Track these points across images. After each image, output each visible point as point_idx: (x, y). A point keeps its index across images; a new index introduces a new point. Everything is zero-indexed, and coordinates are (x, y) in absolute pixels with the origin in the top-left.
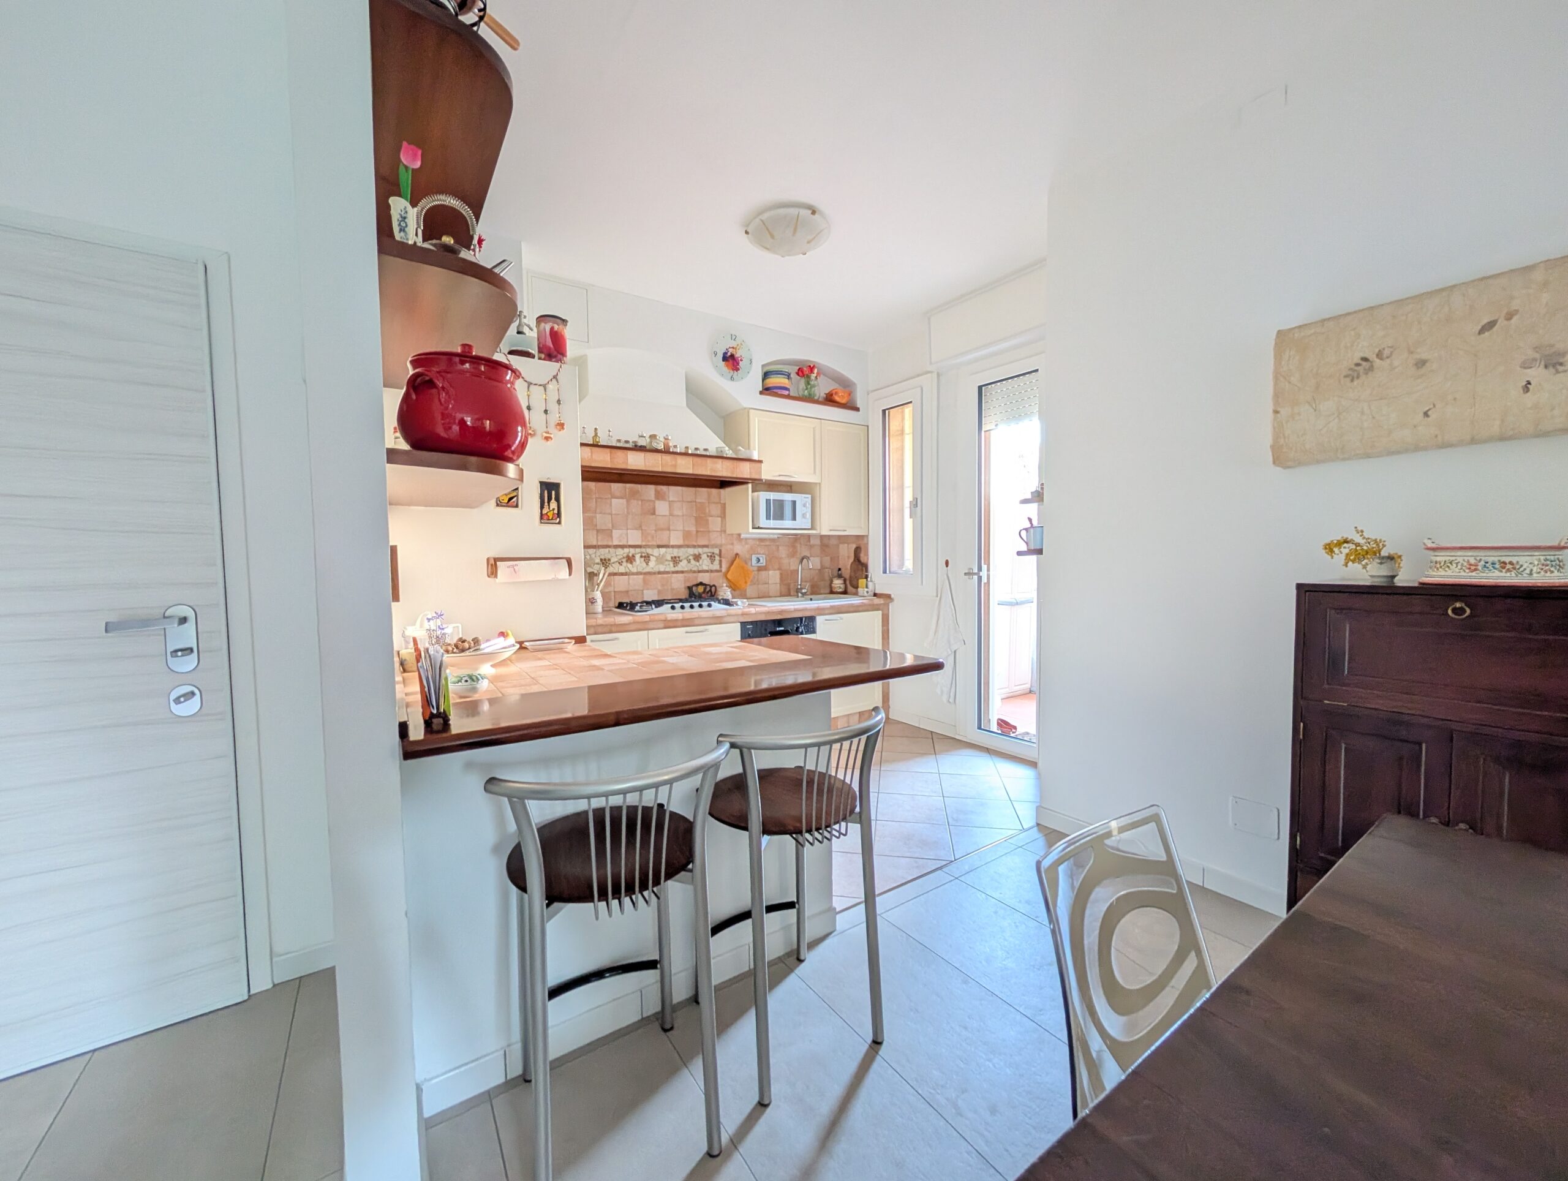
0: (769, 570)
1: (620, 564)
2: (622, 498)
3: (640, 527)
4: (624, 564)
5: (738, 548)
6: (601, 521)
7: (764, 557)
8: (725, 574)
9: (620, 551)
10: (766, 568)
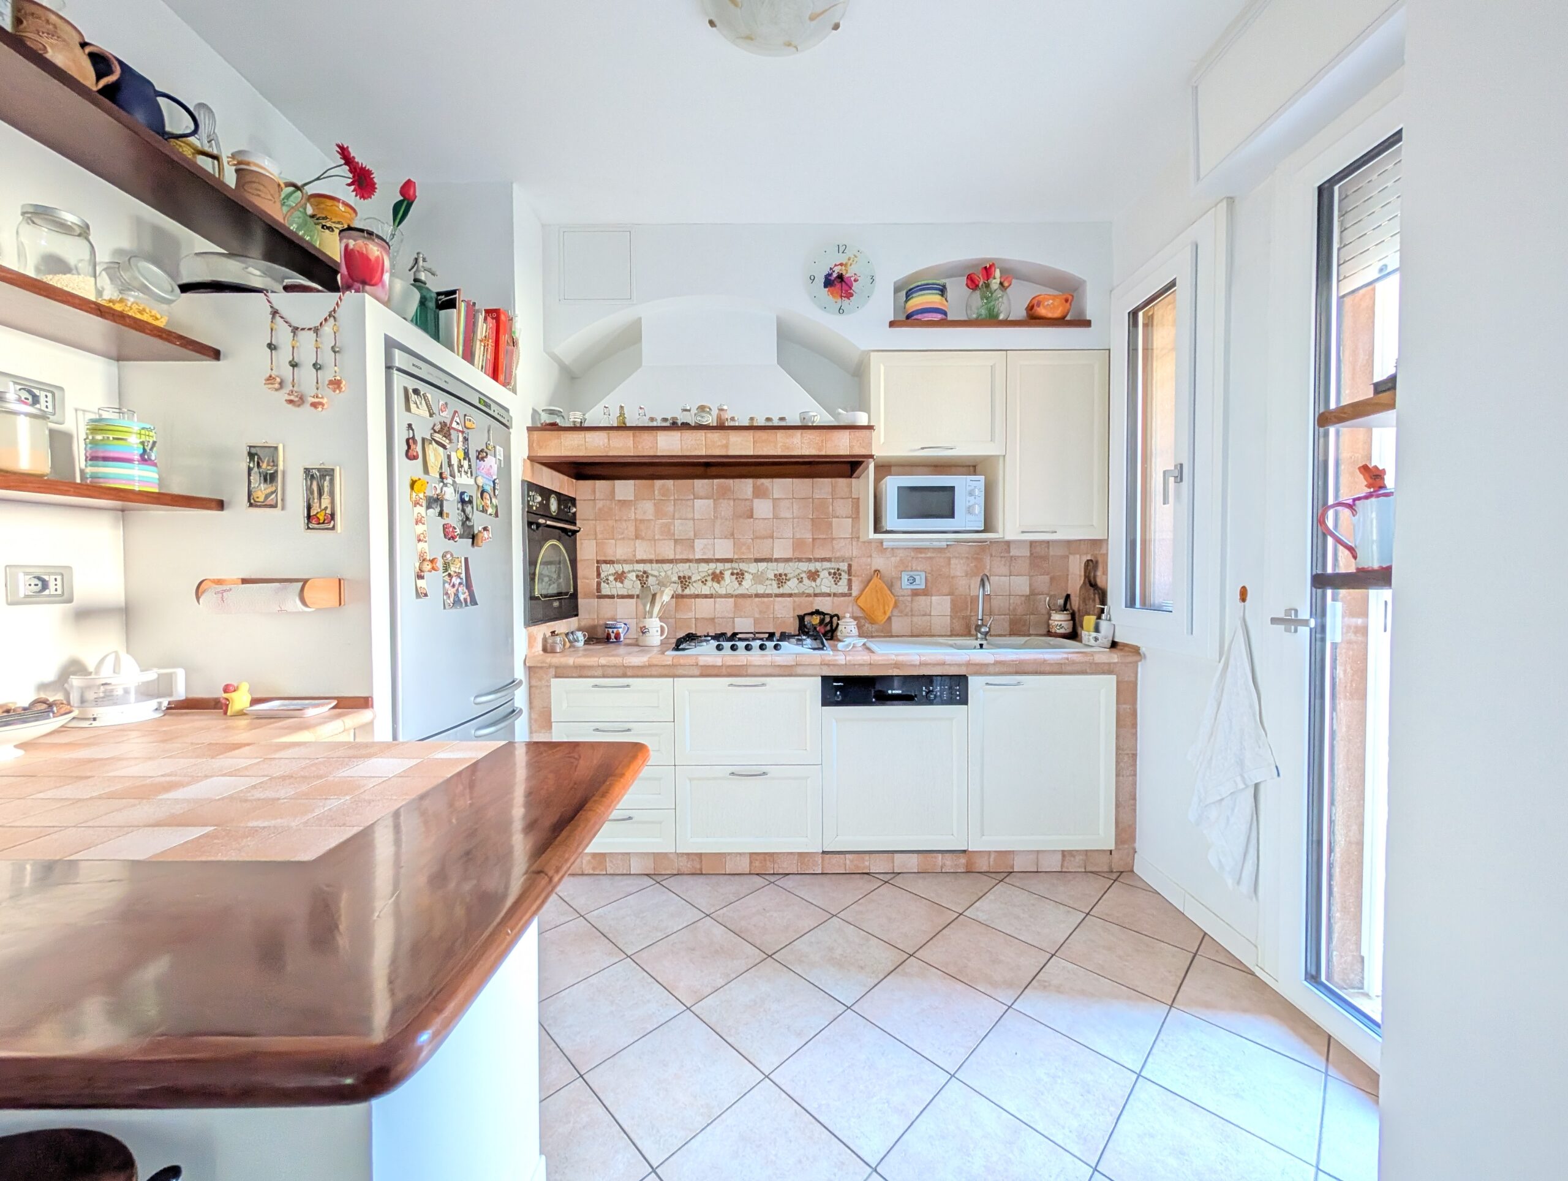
0: (932, 596)
3: (732, 536)
5: (879, 562)
6: (680, 528)
7: (923, 575)
8: (857, 598)
9: (704, 567)
10: (925, 592)
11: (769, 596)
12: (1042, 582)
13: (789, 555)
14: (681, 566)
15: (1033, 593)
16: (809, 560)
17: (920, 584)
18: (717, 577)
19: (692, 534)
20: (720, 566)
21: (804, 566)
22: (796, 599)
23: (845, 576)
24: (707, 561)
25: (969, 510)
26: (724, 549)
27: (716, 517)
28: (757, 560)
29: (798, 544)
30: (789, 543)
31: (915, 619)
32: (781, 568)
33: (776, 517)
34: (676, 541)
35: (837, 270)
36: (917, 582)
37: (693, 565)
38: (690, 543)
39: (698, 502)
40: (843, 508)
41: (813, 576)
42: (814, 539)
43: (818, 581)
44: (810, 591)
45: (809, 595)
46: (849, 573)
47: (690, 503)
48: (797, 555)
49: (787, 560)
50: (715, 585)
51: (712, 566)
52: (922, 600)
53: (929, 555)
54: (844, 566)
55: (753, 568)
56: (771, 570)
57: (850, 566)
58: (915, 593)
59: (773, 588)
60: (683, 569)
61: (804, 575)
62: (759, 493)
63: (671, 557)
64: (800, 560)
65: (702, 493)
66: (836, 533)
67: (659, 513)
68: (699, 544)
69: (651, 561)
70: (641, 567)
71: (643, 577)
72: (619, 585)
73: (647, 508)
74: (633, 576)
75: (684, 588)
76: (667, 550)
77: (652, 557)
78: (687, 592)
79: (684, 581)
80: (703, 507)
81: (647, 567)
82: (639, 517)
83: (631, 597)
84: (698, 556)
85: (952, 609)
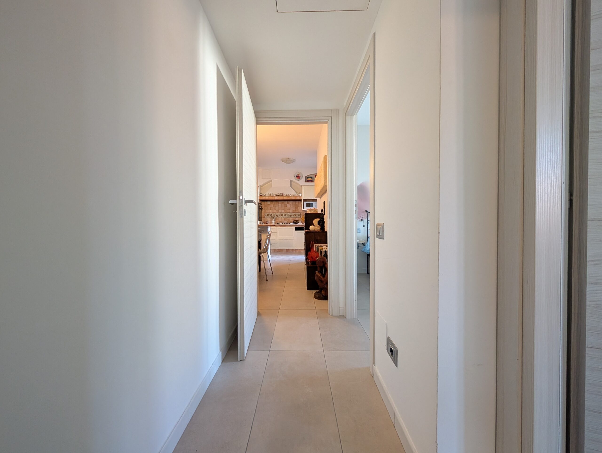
1: (280, 216)
3: (284, 209)
6: (276, 208)
8: (302, 218)
11: (289, 218)
13: (292, 212)
19: (278, 209)
20: (282, 214)
21: (294, 214)
22: (293, 218)
23: (300, 215)
25: (315, 206)
27: (282, 207)
28: (288, 213)
30: (292, 210)
32: (291, 214)
33: (290, 207)
34: (276, 210)
35: (298, 175)
37: (278, 214)
40: (299, 206)
42: (296, 210)
44: (295, 217)
45: (295, 218)
47: (278, 205)
48: (293, 212)
49: (292, 213)
51: (281, 214)
55: (287, 214)
56: (289, 214)
59: (290, 217)
62: (288, 204)
63: (275, 212)
67: (273, 206)
69: (272, 213)
72: (268, 216)
74: (270, 215)
75: (277, 217)
82: (271, 207)
83: (269, 218)
84: (279, 212)
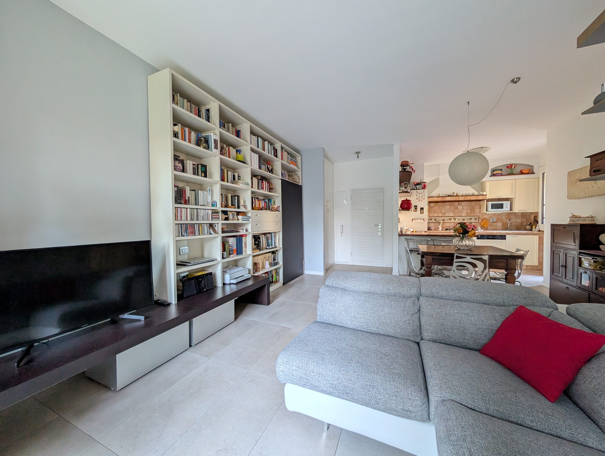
0: (497, 222)
2: (448, 206)
4: (449, 220)
5: (485, 217)
6: (443, 211)
7: (495, 219)
8: (480, 223)
9: (448, 218)
10: (496, 222)
12: (525, 220)
13: (465, 215)
14: (443, 217)
15: (522, 222)
16: (470, 216)
17: (495, 220)
18: (450, 219)
19: (445, 212)
23: (478, 219)
24: (448, 217)
25: (507, 207)
26: (452, 214)
27: (450, 209)
28: (459, 216)
29: (467, 213)
30: (465, 213)
31: (493, 227)
32: (464, 218)
33: (463, 208)
34: (442, 213)
36: (494, 220)
37: (446, 217)
38: (445, 214)
39: (446, 206)
40: (478, 207)
41: (471, 219)
42: (471, 213)
43: (472, 220)
46: (479, 218)
50: (450, 221)
52: (495, 223)
53: (497, 215)
54: (477, 217)
57: (479, 217)
58: (493, 222)
59: (462, 221)
60: (443, 218)
61: (469, 219)
62: (459, 205)
63: (441, 216)
64: (468, 216)
65: (448, 205)
66: (476, 211)
67: (439, 208)
68: (447, 214)
69: (437, 217)
70: (435, 218)
71: (435, 220)
72: (431, 221)
73: (436, 208)
74: (433, 219)
75: (443, 221)
76: (440, 215)
77: (437, 216)
78: (444, 222)
79: (443, 220)
80: (448, 207)
81: (436, 218)
82: (435, 209)
83: (433, 223)
84: (446, 216)
85: (502, 225)
